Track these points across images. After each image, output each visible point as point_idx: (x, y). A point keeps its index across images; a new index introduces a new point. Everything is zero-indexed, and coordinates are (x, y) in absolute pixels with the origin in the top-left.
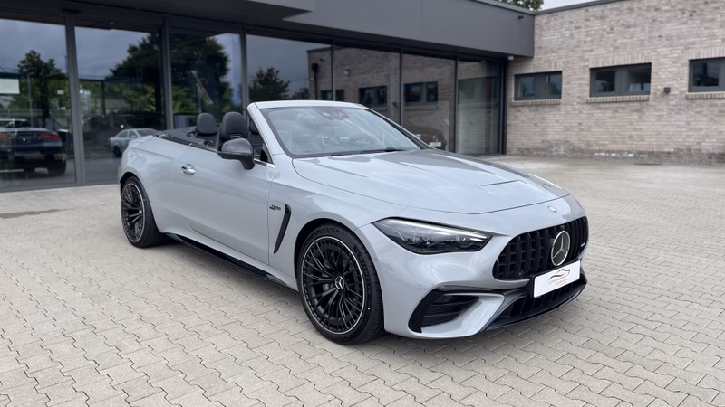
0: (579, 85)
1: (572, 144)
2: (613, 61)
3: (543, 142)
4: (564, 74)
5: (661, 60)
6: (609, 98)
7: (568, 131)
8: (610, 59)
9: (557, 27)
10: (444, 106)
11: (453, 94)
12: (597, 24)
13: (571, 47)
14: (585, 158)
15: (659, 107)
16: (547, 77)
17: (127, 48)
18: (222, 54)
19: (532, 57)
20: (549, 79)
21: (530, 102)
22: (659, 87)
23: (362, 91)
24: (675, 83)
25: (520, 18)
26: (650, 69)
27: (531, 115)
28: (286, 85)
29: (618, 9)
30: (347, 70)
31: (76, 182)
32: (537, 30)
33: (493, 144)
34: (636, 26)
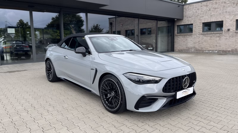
0: (199, 28)
1: (196, 48)
2: (210, 20)
3: (186, 47)
4: (193, 25)
5: (227, 20)
6: (209, 33)
7: (195, 44)
8: (209, 19)
9: (191, 9)
10: (153, 36)
11: (156, 32)
12: (205, 8)
13: (196, 16)
14: (201, 53)
15: (226, 35)
16: (188, 26)
17: (51, 18)
18: (82, 20)
19: (183, 19)
20: (189, 26)
21: (182, 34)
22: (226, 29)
23: (126, 31)
24: (231, 27)
25: (179, 6)
26: (223, 23)
27: (183, 38)
28: (102, 30)
29: (212, 3)
30: (122, 24)
31: (33, 61)
32: (184, 10)
33: (170, 48)
34: (218, 8)
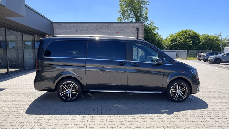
9: (61, 28)
12: (73, 29)
32: (54, 28)
